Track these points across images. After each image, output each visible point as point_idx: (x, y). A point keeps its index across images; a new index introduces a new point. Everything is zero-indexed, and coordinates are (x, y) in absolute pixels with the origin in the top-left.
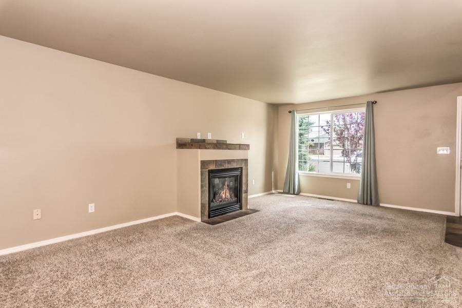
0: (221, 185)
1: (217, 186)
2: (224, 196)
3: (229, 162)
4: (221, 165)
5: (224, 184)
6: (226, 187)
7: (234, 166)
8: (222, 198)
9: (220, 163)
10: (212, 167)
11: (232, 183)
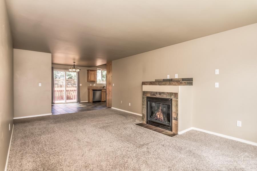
0: (156, 108)
1: (154, 108)
2: (158, 116)
3: (160, 93)
4: (154, 95)
5: (158, 108)
6: (160, 110)
7: (164, 97)
8: (157, 117)
9: (153, 93)
10: (149, 95)
11: (165, 109)
